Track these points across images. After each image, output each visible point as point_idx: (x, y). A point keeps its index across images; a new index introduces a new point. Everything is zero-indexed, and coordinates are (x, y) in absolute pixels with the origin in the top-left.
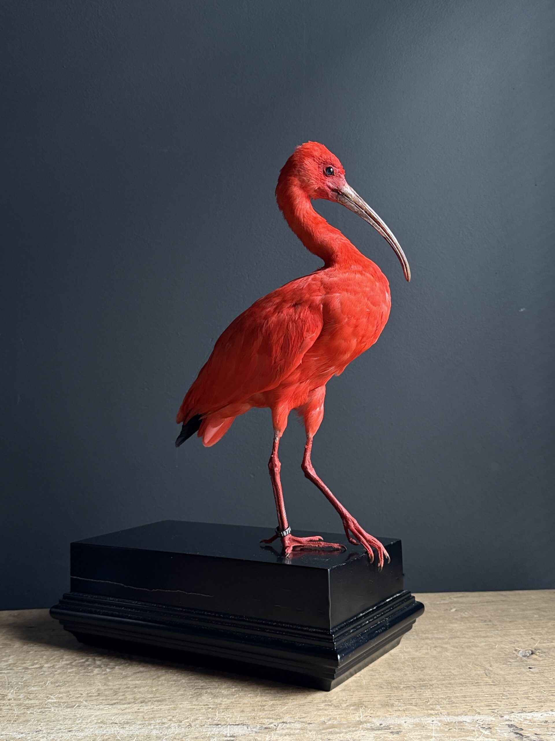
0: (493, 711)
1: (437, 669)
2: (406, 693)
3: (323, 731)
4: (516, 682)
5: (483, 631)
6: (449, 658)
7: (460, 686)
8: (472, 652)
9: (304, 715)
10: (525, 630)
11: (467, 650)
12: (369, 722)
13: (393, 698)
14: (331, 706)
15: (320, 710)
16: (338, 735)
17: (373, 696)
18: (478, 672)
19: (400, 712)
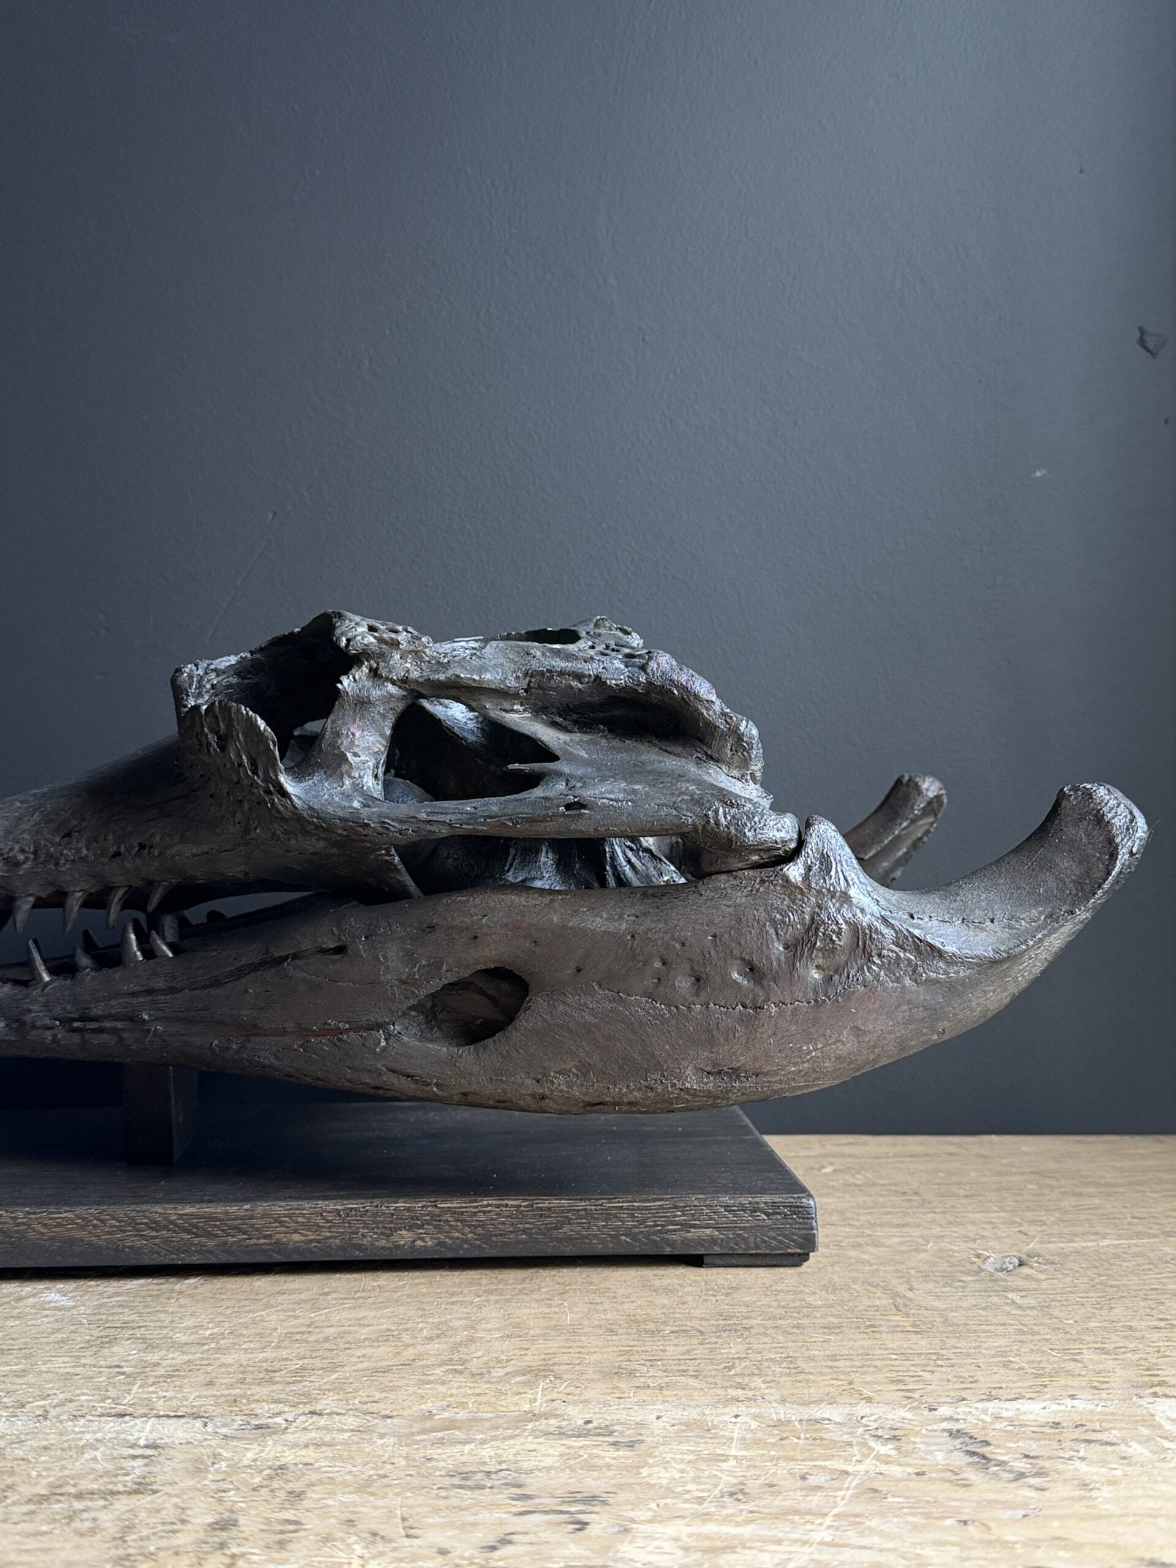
0: (908, 1394)
1: (769, 1293)
2: (675, 1345)
3: (418, 1438)
4: (975, 1328)
5: (897, 1213)
7: (824, 1333)
9: (378, 1396)
10: (1002, 1214)
11: (851, 1253)
12: (556, 1416)
13: (637, 1357)
14: (461, 1373)
15: (428, 1383)
16: (459, 1447)
17: (583, 1350)
18: (877, 1302)
19: (648, 1392)
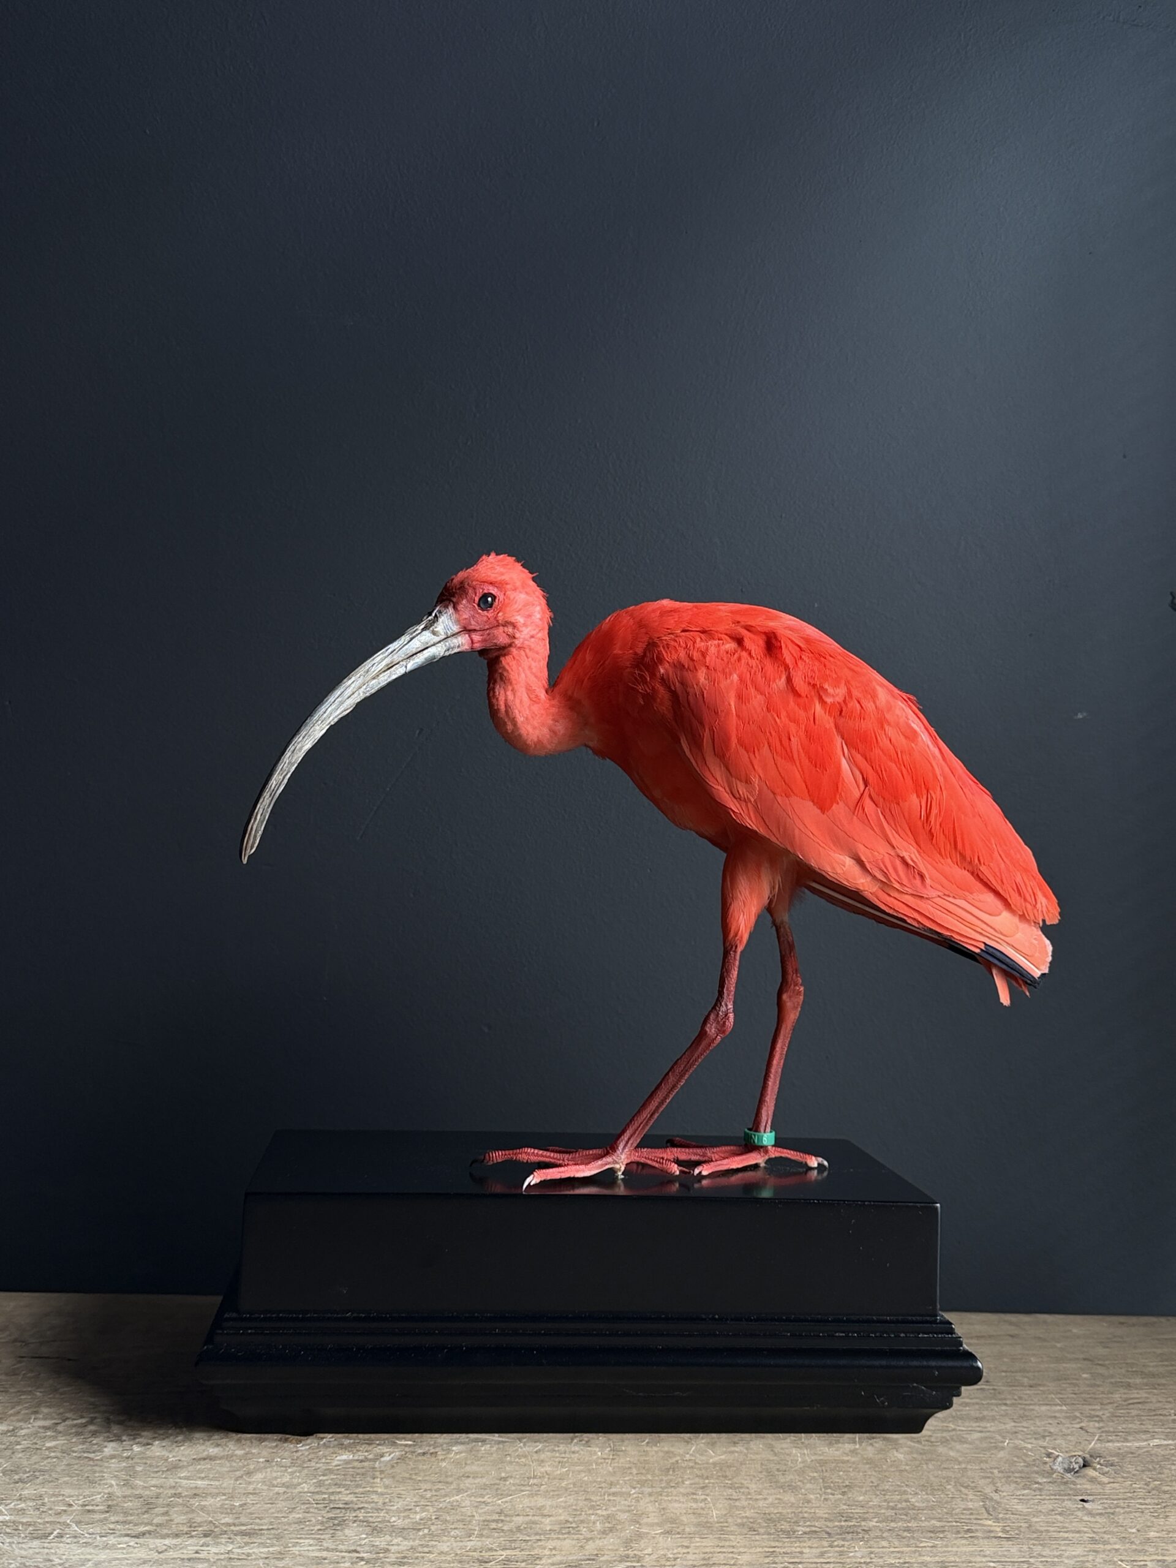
1: (878, 1493)
2: (810, 1547)
4: (1055, 1535)
5: (973, 1404)
6: (903, 1467)
7: (931, 1538)
8: (952, 1454)
10: (1064, 1408)
11: (941, 1449)
17: (735, 1550)
18: (970, 1505)
